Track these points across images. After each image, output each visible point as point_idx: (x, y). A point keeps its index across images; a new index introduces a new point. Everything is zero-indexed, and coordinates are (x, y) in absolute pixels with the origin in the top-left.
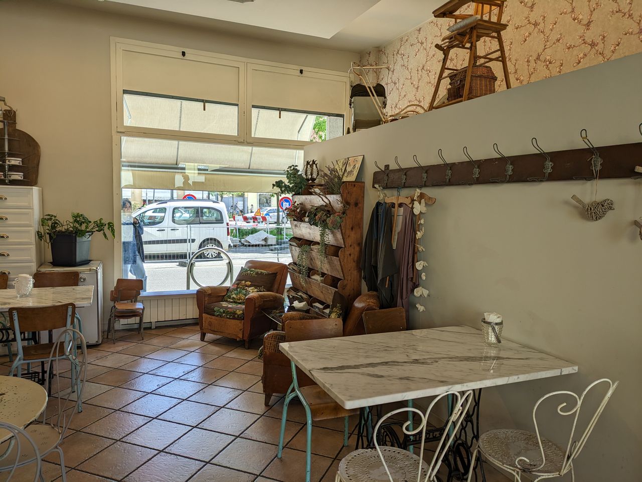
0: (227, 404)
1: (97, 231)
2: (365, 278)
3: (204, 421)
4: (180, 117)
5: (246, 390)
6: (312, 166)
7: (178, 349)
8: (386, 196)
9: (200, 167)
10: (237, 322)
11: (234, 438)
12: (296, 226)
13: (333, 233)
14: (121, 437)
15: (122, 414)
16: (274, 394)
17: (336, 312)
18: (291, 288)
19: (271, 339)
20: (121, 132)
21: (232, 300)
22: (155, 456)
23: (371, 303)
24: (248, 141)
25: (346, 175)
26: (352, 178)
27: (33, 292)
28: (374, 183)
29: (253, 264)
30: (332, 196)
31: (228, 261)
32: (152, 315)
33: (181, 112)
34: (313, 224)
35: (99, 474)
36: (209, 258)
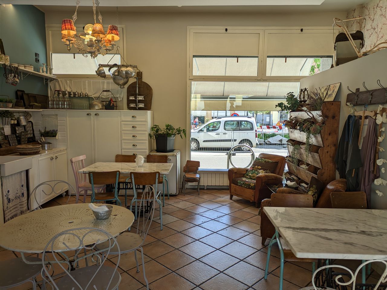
0: (238, 239)
1: (177, 134)
2: (338, 169)
3: (224, 247)
4: (226, 68)
5: (252, 233)
6: (304, 92)
7: (217, 202)
8: (356, 111)
9: (244, 97)
10: (251, 190)
11: (239, 260)
12: (291, 132)
13: (315, 137)
14: (179, 247)
15: (181, 235)
16: (267, 238)
17: (312, 190)
18: (287, 172)
19: (265, 204)
20: (191, 79)
21: (249, 177)
22: (194, 261)
23: (339, 187)
24: (264, 79)
25: (327, 97)
26: (331, 99)
27: (144, 165)
28: (347, 101)
29: (264, 156)
30: (315, 112)
31: (252, 153)
32: (205, 182)
33: (226, 65)
34: (302, 131)
35: (165, 265)
36: (244, 151)
